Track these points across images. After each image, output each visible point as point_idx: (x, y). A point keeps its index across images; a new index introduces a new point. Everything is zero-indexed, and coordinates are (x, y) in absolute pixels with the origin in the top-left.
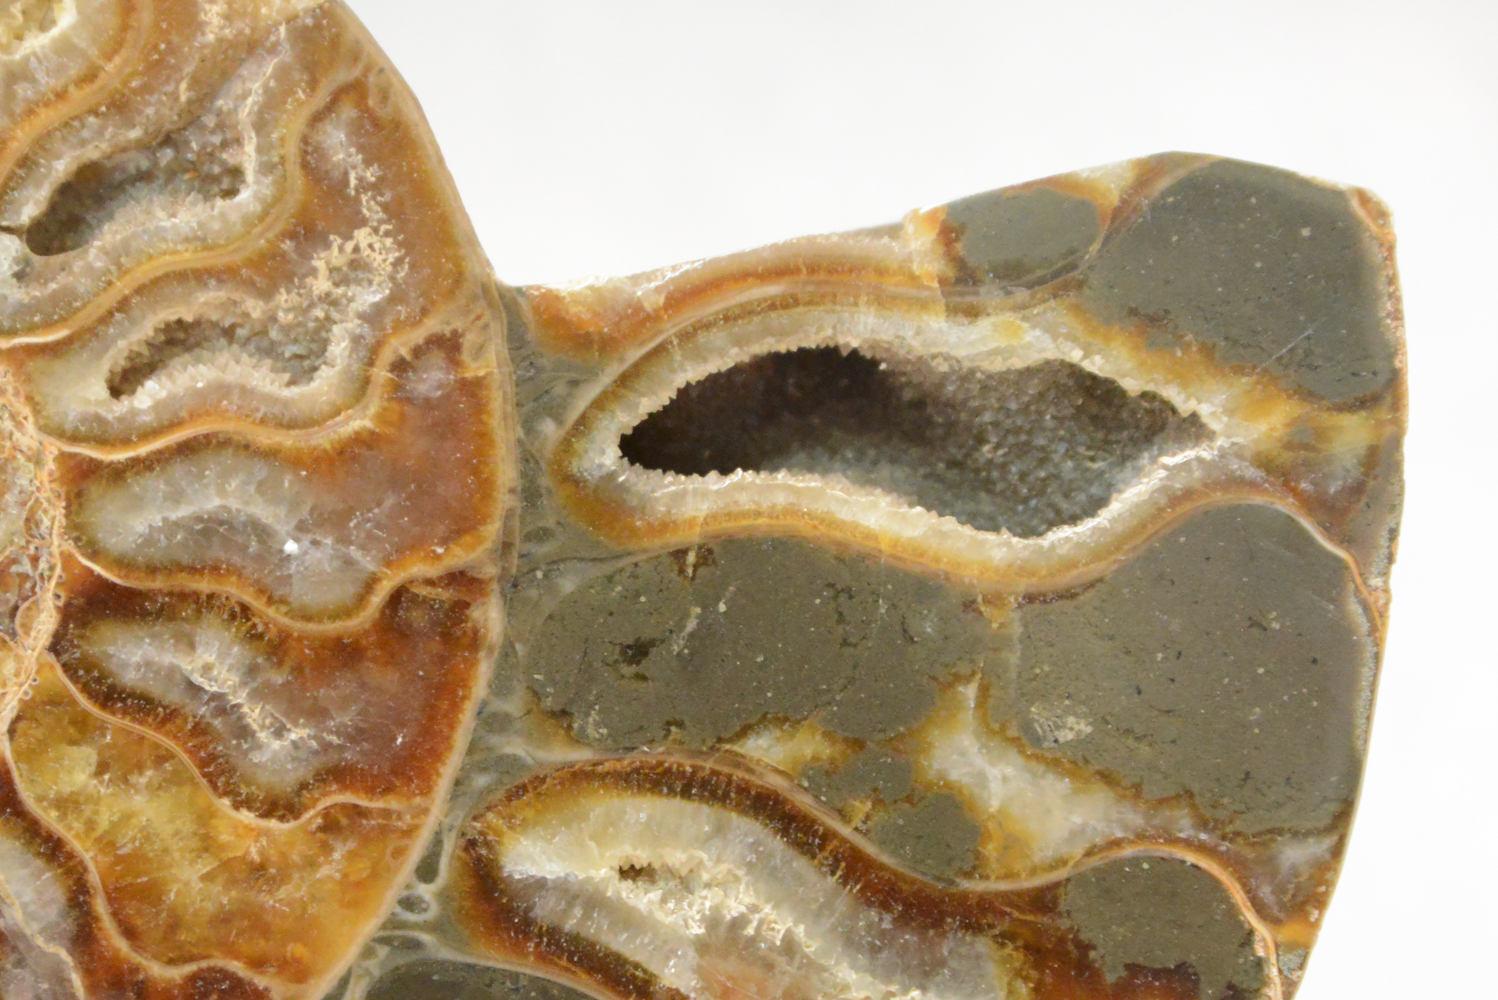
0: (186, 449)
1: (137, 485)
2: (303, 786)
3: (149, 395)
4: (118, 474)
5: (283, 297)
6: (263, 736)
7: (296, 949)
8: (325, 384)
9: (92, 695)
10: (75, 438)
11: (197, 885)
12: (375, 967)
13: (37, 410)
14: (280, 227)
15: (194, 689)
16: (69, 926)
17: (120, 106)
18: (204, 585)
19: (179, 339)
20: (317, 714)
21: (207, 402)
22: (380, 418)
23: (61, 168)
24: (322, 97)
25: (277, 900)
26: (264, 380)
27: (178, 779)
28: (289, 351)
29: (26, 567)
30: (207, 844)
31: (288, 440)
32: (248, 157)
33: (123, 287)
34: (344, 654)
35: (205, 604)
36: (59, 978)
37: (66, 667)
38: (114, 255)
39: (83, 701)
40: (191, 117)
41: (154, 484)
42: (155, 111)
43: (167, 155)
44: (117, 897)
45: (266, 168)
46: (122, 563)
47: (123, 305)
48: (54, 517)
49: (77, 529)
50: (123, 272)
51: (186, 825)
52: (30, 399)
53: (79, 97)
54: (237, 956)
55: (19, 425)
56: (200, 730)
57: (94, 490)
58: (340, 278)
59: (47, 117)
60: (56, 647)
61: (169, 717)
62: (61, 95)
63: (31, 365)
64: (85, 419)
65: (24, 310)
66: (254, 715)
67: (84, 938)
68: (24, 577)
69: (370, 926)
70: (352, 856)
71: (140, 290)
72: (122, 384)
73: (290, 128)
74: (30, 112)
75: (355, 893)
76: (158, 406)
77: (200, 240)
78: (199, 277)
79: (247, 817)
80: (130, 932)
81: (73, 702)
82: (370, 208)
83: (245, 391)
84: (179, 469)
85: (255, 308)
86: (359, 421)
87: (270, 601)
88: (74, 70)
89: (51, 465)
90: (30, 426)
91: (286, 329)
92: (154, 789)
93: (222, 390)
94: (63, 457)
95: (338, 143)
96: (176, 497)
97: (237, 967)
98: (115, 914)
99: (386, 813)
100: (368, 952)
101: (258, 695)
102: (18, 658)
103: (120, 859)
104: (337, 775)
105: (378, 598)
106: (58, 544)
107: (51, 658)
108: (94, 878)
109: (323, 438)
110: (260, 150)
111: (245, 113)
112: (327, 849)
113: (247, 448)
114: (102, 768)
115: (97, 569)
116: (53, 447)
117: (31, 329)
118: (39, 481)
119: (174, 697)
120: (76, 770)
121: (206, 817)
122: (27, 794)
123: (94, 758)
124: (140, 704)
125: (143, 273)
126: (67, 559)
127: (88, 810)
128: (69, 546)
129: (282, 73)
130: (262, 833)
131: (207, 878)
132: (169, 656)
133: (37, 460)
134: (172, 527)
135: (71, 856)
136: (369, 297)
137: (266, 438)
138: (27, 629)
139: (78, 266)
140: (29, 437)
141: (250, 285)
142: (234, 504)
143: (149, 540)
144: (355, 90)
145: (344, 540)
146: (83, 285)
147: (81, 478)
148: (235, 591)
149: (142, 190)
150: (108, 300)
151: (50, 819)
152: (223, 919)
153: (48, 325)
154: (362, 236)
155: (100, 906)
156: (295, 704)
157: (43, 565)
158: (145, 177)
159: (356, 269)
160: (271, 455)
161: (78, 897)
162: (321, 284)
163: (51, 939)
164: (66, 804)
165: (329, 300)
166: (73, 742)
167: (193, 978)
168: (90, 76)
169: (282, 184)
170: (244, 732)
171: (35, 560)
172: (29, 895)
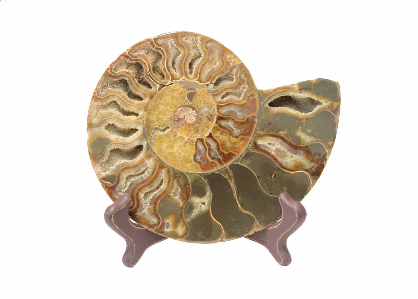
0: (228, 104)
1: (224, 107)
2: (239, 136)
3: (225, 99)
4: (222, 106)
5: (237, 90)
6: (235, 131)
7: (238, 150)
8: (241, 98)
9: (220, 127)
10: (218, 103)
11: (229, 145)
12: (245, 152)
13: (215, 100)
14: (238, 83)
15: (229, 126)
16: (217, 148)
17: (222, 72)
18: (230, 117)
19: (227, 94)
20: (240, 129)
21: (230, 100)
22: (247, 101)
23: (217, 78)
24: (241, 72)
25: (236, 146)
26: (236, 98)
27: (228, 135)
28: (238, 95)
29: (213, 115)
30: (230, 141)
31: (238, 103)
32: (234, 77)
33: (223, 89)
34: (243, 123)
35: (230, 118)
36: (216, 153)
37: (217, 124)
38: (222, 86)
39: (218, 127)
40: (229, 73)
41: (226, 107)
42: (226, 73)
43: (227, 77)
44: (222, 145)
45: (236, 78)
46: (223, 115)
47: (223, 91)
48: (216, 110)
49: (218, 112)
50: (223, 88)
51: (228, 139)
52: (214, 99)
53: (219, 71)
54: (233, 151)
55: (213, 102)
56: (229, 130)
57: (219, 108)
58: (243, 88)
59: (216, 73)
60: (216, 122)
61: (226, 129)
62: (217, 71)
63: (215, 96)
64: (219, 101)
65: (214, 91)
66: (234, 129)
67: (218, 149)
68: (213, 116)
69: (245, 148)
70: (243, 142)
71: (224, 89)
72: (222, 98)
73: (238, 75)
74: (214, 73)
75: (244, 145)
76: (226, 100)
77: (230, 85)
78: (230, 88)
79: (234, 138)
80: (222, 149)
81: (218, 128)
82: (245, 82)
83: (234, 99)
84: (228, 106)
85: (235, 91)
86: (244, 102)
87: (236, 118)
88: (218, 69)
89: (216, 105)
90: (214, 102)
91: (238, 93)
92: (225, 135)
93: (231, 99)
94: (217, 105)
95: (243, 76)
96: (227, 109)
97: (232, 152)
98: (221, 147)
99: (247, 138)
100: (245, 151)
101: (235, 127)
102: (213, 124)
103: (222, 142)
104: (242, 135)
105: (246, 118)
106: (217, 113)
107: (216, 123)
108: (219, 144)
109: (241, 103)
110: (236, 77)
111: (234, 73)
112: (241, 141)
113: (234, 104)
114: (220, 134)
115: (220, 115)
116: (216, 104)
117: (214, 93)
118: (215, 107)
119: (227, 127)
120: (218, 134)
121: (230, 138)
122: (213, 136)
123: (220, 133)
124: (224, 128)
125: (224, 88)
126: (217, 114)
127: (219, 138)
128: (218, 113)
129: (238, 69)
130: (235, 140)
131: (230, 144)
132: (226, 123)
133: (215, 105)
134: (227, 111)
135: (217, 141)
136: (245, 90)
137: (236, 103)
138: (213, 120)
139: (219, 87)
140: (214, 103)
141: (234, 89)
142: (233, 109)
143: (225, 112)
144: (244, 71)
145: (243, 113)
146: (219, 89)
147: (219, 107)
148: (233, 117)
149: (224, 80)
150: (221, 90)
151: (216, 138)
152: (231, 148)
153: (216, 92)
154: (245, 85)
155: (220, 146)
156: (238, 128)
157: (215, 115)
158: (225, 79)
159: (244, 87)
160: (236, 105)
161: (218, 145)
162: (241, 89)
163: (216, 149)
164: (217, 137)
165: (242, 91)
166: (218, 131)
167: (228, 153)
168: (220, 69)
169: (237, 79)
170: (233, 130)
171: (214, 114)
172: (213, 145)
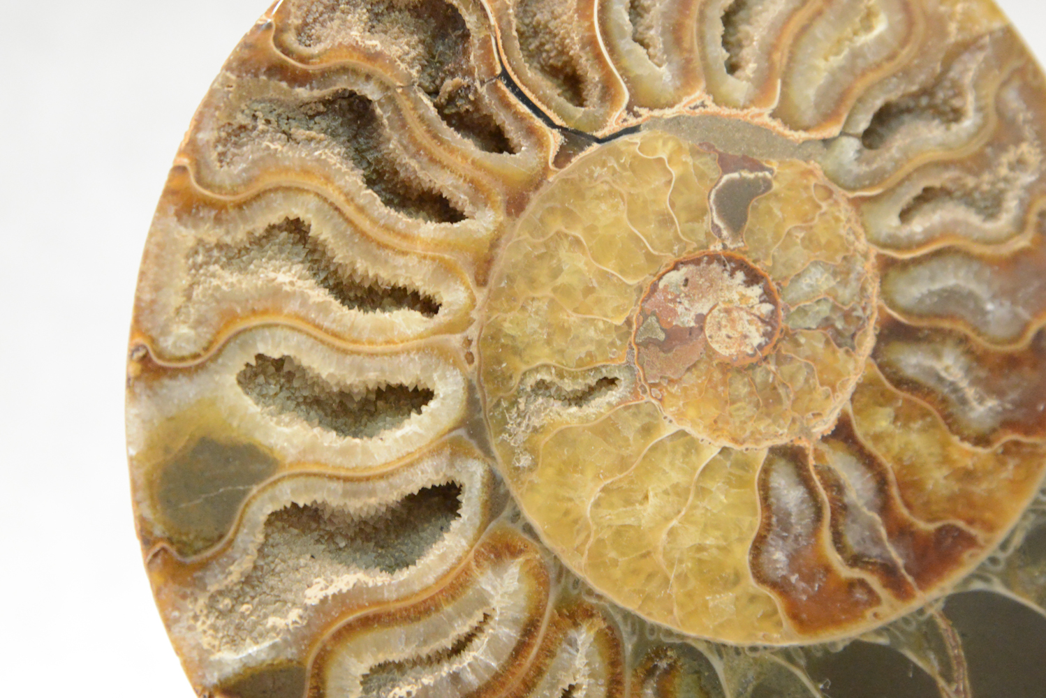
0: (938, 254)
1: (914, 271)
2: (994, 430)
3: (918, 226)
4: (905, 266)
5: (987, 177)
6: (975, 404)
7: (988, 515)
8: (1003, 222)
9: (891, 380)
10: (885, 246)
11: (942, 481)
12: (1028, 524)
13: (866, 232)
14: (986, 140)
15: (941, 379)
16: (878, 502)
17: (906, 73)
18: (946, 325)
19: (927, 196)
20: (1000, 394)
21: (947, 230)
22: (1033, 241)
23: (878, 103)
24: (1005, 74)
25: (980, 489)
26: (975, 219)
27: (933, 425)
28: (982, 204)
29: (859, 313)
30: (946, 460)
31: (988, 251)
32: (969, 102)
33: (908, 168)
34: (1012, 362)
35: (945, 335)
36: (872, 527)
37: (881, 367)
38: (905, 152)
39: (888, 385)
40: (939, 80)
41: (923, 271)
42: (922, 78)
43: (924, 101)
44: (903, 486)
45: (979, 109)
46: (906, 312)
47: (908, 177)
48: (874, 289)
49: (884, 294)
50: (909, 160)
51: (936, 450)
52: (863, 225)
53: (889, 67)
54: (959, 517)
55: (857, 238)
56: (944, 400)
57: (893, 273)
58: (1012, 167)
59: (872, 77)
60: (875, 354)
61: (926, 392)
62: (878, 66)
63: (864, 207)
64: (890, 236)
65: (858, 178)
66: (970, 393)
67: (885, 508)
68: (859, 318)
69: (1025, 503)
70: (1017, 467)
71: (917, 170)
72: (905, 215)
73: (990, 89)
74: (863, 74)
75: (1017, 487)
76: (925, 231)
77: (944, 145)
78: (945, 165)
79: (967, 446)
80: (908, 505)
81: (882, 384)
82: (1028, 132)
83: (968, 224)
84: (935, 264)
85: (971, 182)
86: (1022, 242)
87: (979, 334)
88: (885, 53)
89: (873, 260)
90: (863, 239)
91: (982, 193)
92: (924, 430)
93: (956, 223)
94: (879, 256)
95: (1013, 99)
96: (932, 279)
97: (961, 524)
98: (902, 496)
99: (1035, 446)
100: (1024, 517)
101: (975, 382)
102: (856, 361)
103: (903, 467)
104: (1008, 424)
105: (1031, 334)
106: (876, 301)
107: (872, 361)
108: (891, 477)
109: (1006, 250)
110: (977, 99)
111: (968, 79)
112: (1003, 464)
113: (968, 256)
114: (896, 418)
115: (895, 315)
116: (874, 250)
117: (863, 188)
118: (867, 268)
119: (931, 383)
120: (883, 420)
121: (945, 445)
122: (859, 432)
123: (893, 415)
124: (912, 385)
125: (919, 161)
126: (880, 309)
127: (888, 441)
128: (882, 303)
129: (986, 60)
130: (973, 455)
131: (946, 478)
132: (929, 362)
133: (865, 256)
134: (931, 293)
135: (880, 465)
136: (1027, 178)
137: (978, 249)
138: (860, 344)
139: (887, 155)
140: (862, 244)
141: (970, 171)
142: (962, 283)
143: (921, 301)
144: (1021, 72)
145: (1014, 303)
146: (889, 166)
147: (887, 266)
148: (961, 328)
149: (906, 118)
150: (901, 174)
151: (869, 445)
152: (952, 499)
153: (871, 186)
154: (1024, 147)
155: (894, 491)
156: (990, 388)
157: (868, 312)
158: (909, 110)
159: (1020, 164)
160: (980, 258)
161: (882, 483)
162: (1004, 171)
163: (870, 509)
164: (877, 438)
165: (1006, 180)
166: (881, 405)
167: (939, 530)
168: (891, 57)
169: (986, 118)
170: (963, 401)
171: (864, 309)
172: (859, 486)
